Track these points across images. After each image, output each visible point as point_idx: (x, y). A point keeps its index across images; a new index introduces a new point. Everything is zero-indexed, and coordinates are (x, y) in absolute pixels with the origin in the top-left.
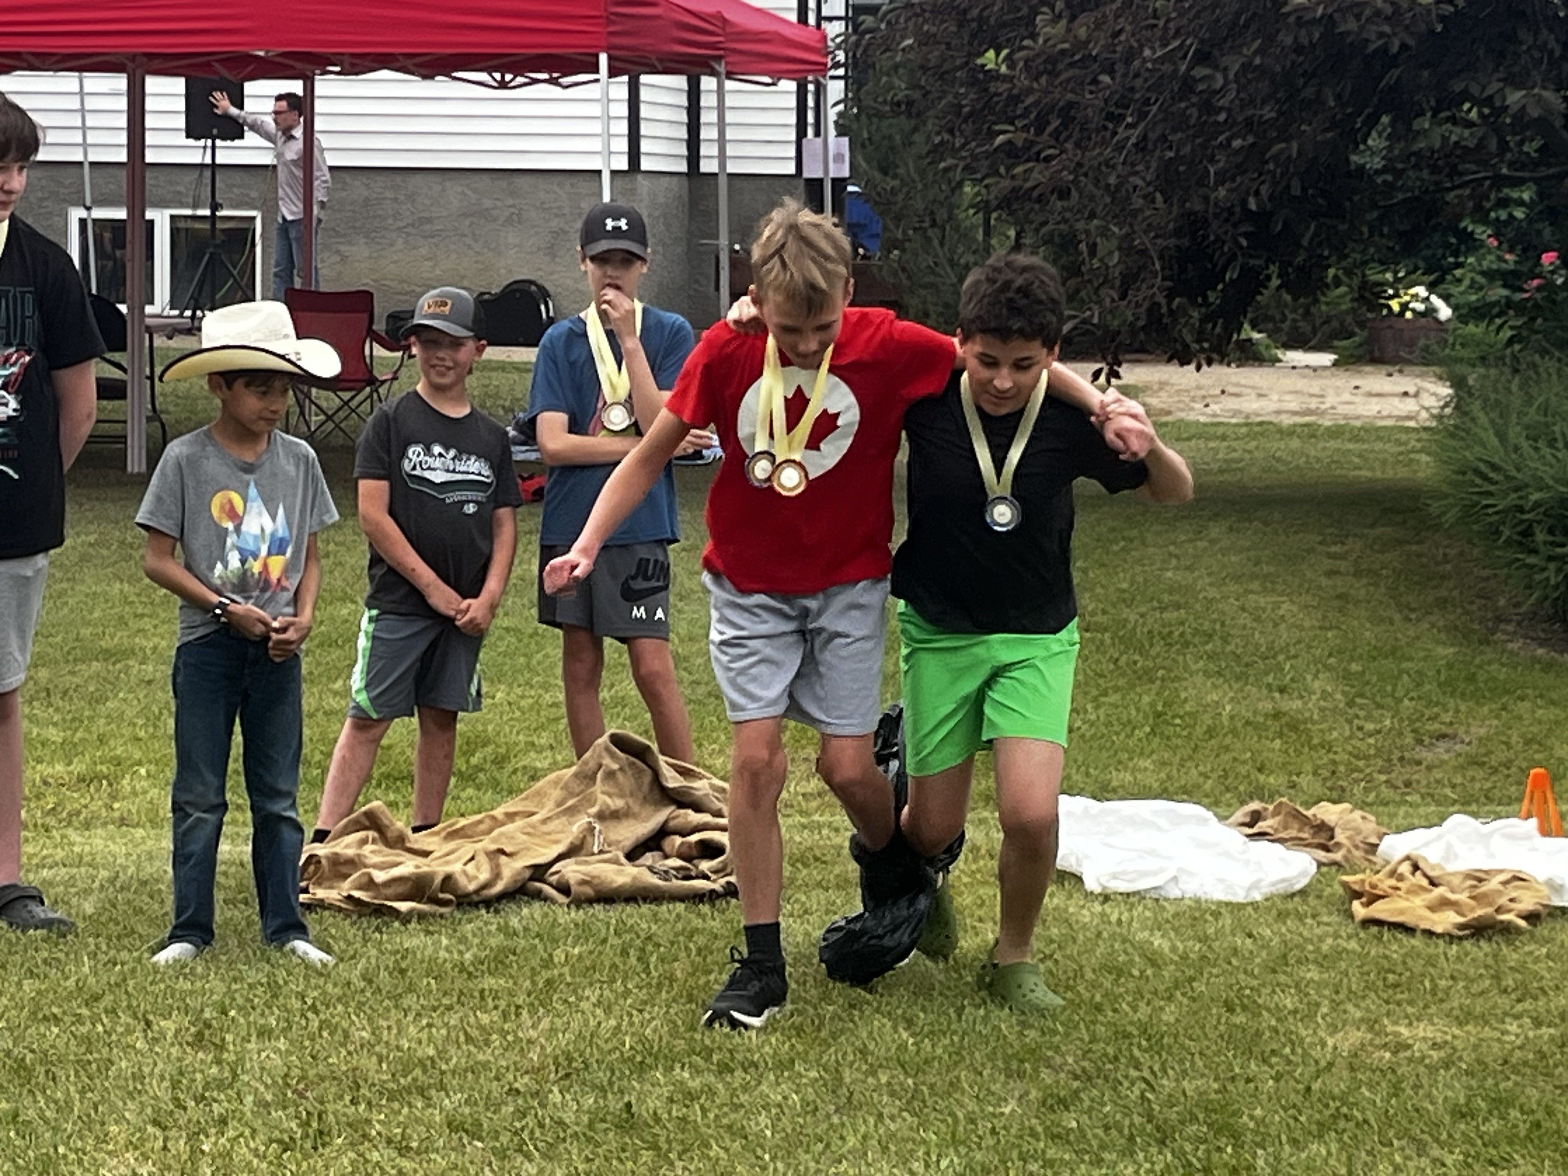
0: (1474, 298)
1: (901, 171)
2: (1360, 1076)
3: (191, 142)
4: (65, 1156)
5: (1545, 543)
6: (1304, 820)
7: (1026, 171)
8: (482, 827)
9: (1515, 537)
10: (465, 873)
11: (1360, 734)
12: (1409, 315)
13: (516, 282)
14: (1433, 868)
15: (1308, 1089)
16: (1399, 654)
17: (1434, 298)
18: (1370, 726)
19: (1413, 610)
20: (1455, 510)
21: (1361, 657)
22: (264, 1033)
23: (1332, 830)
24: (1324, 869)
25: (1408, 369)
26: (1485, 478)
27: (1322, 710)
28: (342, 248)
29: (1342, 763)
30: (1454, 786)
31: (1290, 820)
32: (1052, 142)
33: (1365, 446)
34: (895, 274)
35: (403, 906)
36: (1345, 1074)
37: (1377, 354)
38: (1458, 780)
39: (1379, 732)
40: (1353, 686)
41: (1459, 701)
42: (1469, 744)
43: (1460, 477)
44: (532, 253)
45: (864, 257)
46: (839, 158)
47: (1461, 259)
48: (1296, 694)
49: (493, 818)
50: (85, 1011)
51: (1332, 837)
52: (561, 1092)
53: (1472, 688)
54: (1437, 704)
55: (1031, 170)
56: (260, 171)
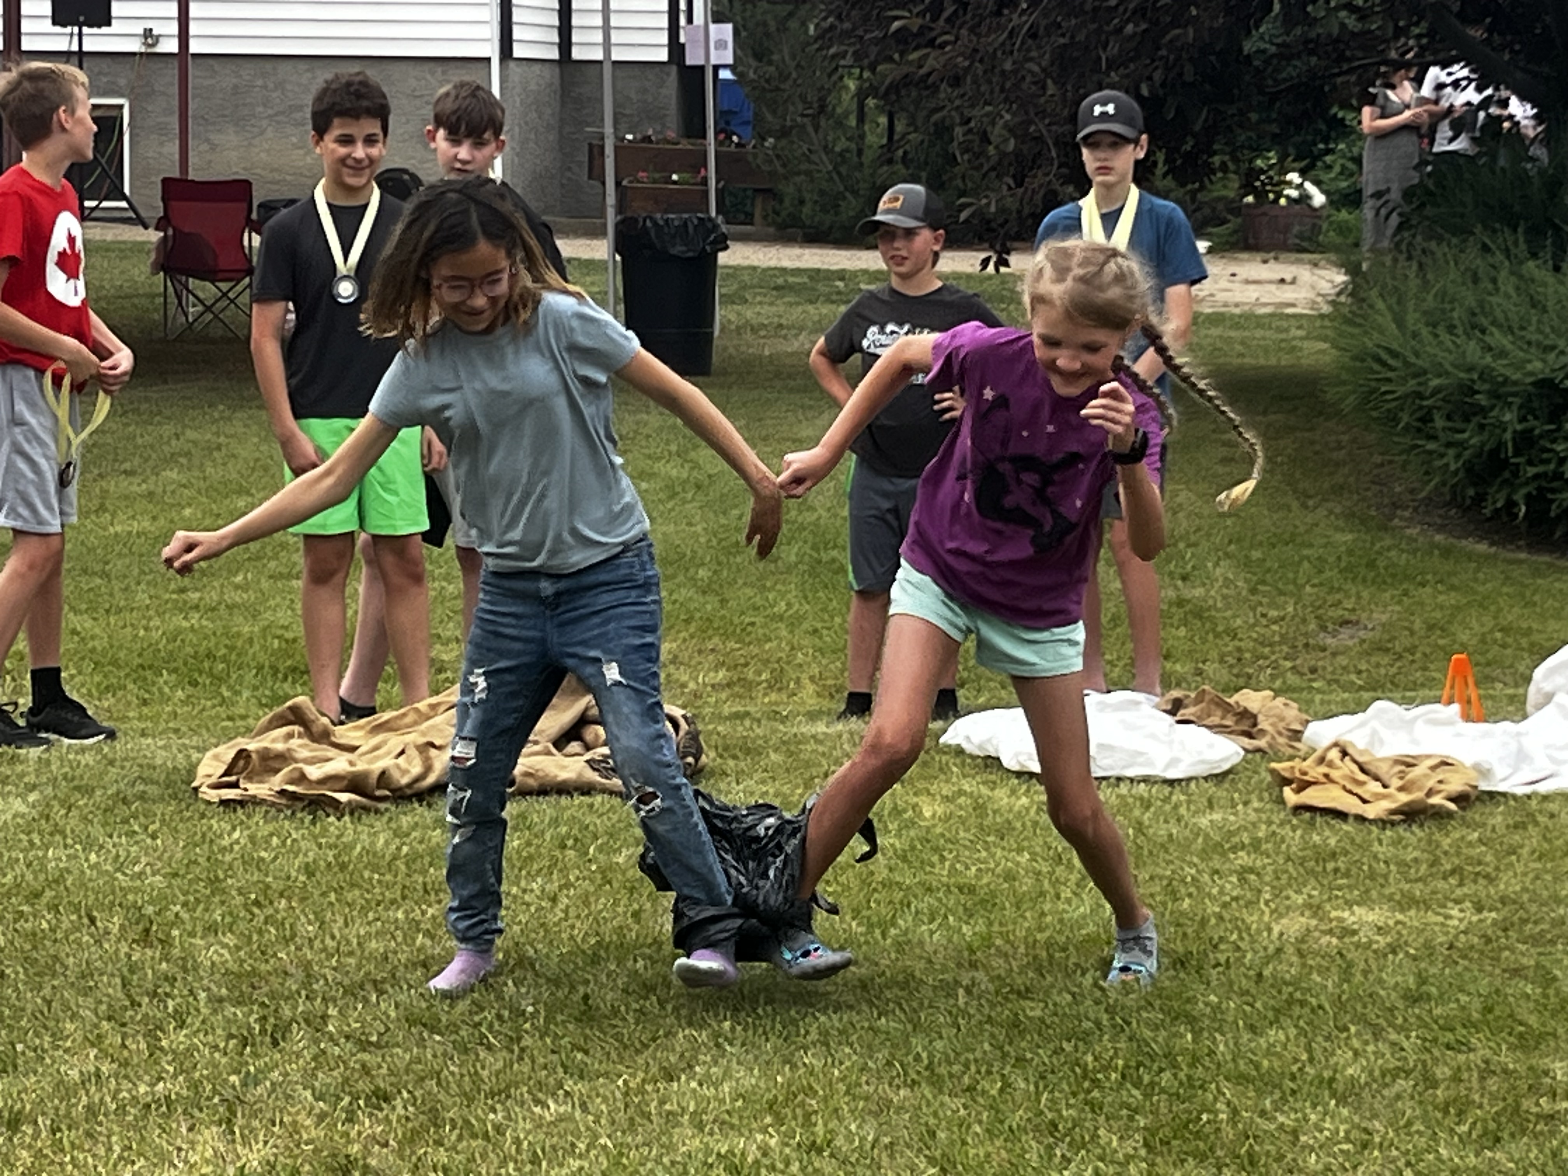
0: (1344, 184)
1: (775, 57)
2: (1311, 962)
3: (58, 29)
4: (23, 1053)
5: (1444, 429)
6: (1227, 708)
7: (920, 59)
8: (408, 720)
9: (1415, 424)
10: (398, 766)
11: (1264, 621)
12: (1283, 201)
13: (387, 171)
14: (1362, 752)
15: (1260, 975)
16: (1299, 540)
17: (1308, 185)
18: (1273, 613)
19: (1310, 497)
20: (1352, 398)
21: (1261, 544)
22: (212, 929)
23: (1255, 717)
24: (1250, 756)
25: (1282, 256)
26: (1384, 364)
27: (1225, 597)
28: (212, 137)
29: (1248, 650)
30: (1359, 672)
31: (1213, 707)
32: (948, 28)
33: (1247, 334)
34: (771, 162)
35: (344, 797)
36: (1295, 959)
37: (1251, 241)
38: (1363, 666)
39: (1283, 619)
40: (1255, 574)
41: (1361, 588)
42: (1373, 629)
43: (1358, 364)
44: (404, 141)
45: (738, 145)
46: (721, 45)
47: (1332, 146)
48: (1198, 582)
49: (417, 710)
50: (25, 908)
51: (1255, 725)
52: (515, 984)
53: (1373, 574)
54: (1339, 589)
55: (927, 55)
56: (127, 59)
